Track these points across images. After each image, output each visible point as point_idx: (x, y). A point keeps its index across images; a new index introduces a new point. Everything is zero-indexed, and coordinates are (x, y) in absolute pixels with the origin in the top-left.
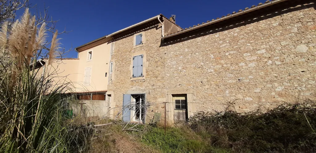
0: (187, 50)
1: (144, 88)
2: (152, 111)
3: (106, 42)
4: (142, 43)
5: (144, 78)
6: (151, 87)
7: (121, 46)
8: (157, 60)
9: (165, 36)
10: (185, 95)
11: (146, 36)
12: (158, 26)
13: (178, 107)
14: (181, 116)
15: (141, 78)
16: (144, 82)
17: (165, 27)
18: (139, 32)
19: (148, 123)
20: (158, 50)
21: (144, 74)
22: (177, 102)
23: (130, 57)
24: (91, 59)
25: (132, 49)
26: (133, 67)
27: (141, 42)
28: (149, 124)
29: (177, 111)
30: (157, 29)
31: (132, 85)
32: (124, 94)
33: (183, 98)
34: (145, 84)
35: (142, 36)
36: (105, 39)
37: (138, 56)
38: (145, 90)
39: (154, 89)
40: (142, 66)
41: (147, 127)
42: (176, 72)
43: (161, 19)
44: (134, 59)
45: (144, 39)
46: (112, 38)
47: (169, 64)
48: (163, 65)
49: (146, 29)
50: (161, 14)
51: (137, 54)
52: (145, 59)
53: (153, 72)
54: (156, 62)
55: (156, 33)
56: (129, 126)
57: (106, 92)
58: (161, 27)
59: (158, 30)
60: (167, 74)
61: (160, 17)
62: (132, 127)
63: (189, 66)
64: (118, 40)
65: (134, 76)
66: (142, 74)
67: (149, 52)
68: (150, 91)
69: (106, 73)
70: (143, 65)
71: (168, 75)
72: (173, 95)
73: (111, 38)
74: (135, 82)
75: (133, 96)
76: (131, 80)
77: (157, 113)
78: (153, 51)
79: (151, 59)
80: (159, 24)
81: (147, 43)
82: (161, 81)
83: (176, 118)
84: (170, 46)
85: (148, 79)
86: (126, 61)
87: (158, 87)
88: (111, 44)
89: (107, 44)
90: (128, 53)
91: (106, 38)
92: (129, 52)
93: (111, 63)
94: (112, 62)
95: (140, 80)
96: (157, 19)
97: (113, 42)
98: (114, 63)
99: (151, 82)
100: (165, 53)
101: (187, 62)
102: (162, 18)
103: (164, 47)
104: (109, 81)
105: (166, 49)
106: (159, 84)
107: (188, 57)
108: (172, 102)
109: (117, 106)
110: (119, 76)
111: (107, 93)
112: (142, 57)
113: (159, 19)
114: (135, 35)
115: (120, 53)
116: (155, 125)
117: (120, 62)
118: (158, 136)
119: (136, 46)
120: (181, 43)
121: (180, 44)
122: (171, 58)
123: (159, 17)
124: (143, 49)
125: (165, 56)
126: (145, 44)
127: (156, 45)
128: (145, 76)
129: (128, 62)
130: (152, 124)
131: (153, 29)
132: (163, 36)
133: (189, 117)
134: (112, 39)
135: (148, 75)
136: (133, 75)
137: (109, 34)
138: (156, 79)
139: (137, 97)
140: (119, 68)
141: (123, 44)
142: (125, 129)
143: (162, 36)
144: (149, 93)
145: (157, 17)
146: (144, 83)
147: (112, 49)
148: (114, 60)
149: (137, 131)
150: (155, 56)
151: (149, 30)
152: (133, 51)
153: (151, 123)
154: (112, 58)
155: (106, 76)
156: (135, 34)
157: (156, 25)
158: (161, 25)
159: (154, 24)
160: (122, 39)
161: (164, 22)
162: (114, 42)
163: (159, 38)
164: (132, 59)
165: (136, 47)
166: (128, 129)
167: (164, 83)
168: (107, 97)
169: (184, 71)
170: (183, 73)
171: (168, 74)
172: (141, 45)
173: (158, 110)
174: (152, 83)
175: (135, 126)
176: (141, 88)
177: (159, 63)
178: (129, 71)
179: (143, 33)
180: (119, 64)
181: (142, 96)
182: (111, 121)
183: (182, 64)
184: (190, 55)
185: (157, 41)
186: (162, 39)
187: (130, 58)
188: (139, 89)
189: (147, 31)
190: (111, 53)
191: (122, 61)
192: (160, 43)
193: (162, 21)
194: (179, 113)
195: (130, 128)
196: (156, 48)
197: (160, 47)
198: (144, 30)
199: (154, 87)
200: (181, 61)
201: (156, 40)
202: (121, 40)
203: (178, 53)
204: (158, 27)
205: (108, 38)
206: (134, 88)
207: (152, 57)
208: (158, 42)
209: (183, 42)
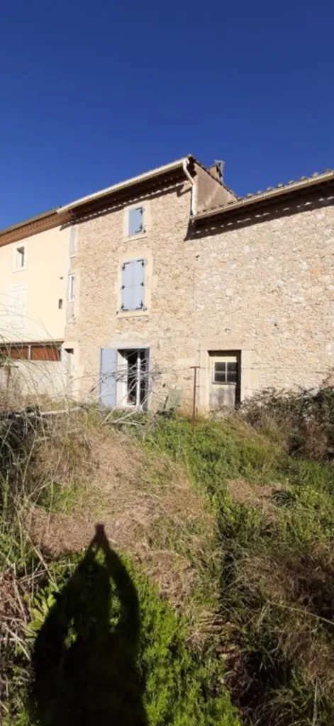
0: (247, 249)
1: (145, 335)
2: (164, 386)
3: (57, 225)
4: (143, 230)
5: (147, 313)
6: (161, 334)
7: (93, 236)
8: (177, 272)
9: (198, 213)
10: (237, 353)
11: (153, 212)
12: (181, 187)
13: (219, 379)
14: (226, 396)
15: (140, 313)
16: (147, 321)
17: (199, 191)
18: (136, 202)
19: (156, 411)
20: (181, 248)
21: (148, 303)
22: (219, 367)
23: (116, 263)
24: (23, 265)
25: (119, 244)
26: (123, 287)
27: (141, 228)
28: (158, 413)
29: (218, 386)
30: (179, 195)
31: (121, 328)
32: (102, 347)
33: (233, 359)
34: (150, 327)
35: (145, 213)
36: (54, 217)
37: (132, 262)
38: (148, 340)
39: (169, 338)
40: (142, 284)
41: (155, 417)
42: (219, 301)
43: (191, 167)
44: (124, 268)
45: (147, 220)
46: (72, 214)
47: (206, 282)
48: (191, 283)
49: (153, 194)
50: (190, 155)
51: (132, 256)
52: (149, 268)
53: (168, 301)
54: (176, 277)
55: (176, 205)
56: (117, 414)
57: (62, 342)
58: (190, 189)
59: (183, 197)
60: (199, 306)
61: (188, 162)
62: (123, 418)
63: (250, 287)
64: (86, 220)
65: (124, 308)
66: (142, 305)
67: (159, 253)
68: (161, 342)
69: (61, 301)
70: (145, 284)
71: (202, 307)
72: (212, 353)
73: (69, 216)
74: (127, 322)
75: (122, 352)
76: (119, 315)
77: (174, 391)
78: (170, 251)
79: (164, 269)
80: (186, 182)
81: (156, 229)
82: (185, 320)
83: (215, 401)
84: (209, 238)
85: (156, 315)
86: (105, 274)
87: (178, 333)
88: (69, 229)
89: (61, 229)
90: (110, 254)
91: (56, 213)
92: (114, 251)
93: (71, 277)
94: (73, 275)
95: (139, 318)
96: (180, 169)
97: (73, 224)
98: (78, 278)
99: (163, 322)
100: (197, 257)
101: (247, 278)
102: (193, 167)
103: (194, 241)
104: (67, 319)
105: (199, 246)
106: (181, 327)
107: (249, 267)
108: (207, 366)
109: (87, 374)
110: (91, 307)
111: (64, 346)
112: (143, 264)
113: (185, 168)
114: (127, 209)
115: (91, 252)
116: (171, 414)
117: (93, 275)
118: (179, 435)
119: (129, 236)
120: (235, 231)
121: (233, 234)
122: (210, 267)
123: (185, 162)
124: (145, 246)
125: (197, 264)
126: (149, 232)
127: (177, 235)
128: (148, 310)
129: (111, 276)
130: (163, 413)
131: (169, 195)
132: (195, 213)
133: (242, 399)
134: (72, 216)
135: (155, 306)
136: (122, 307)
137: (64, 204)
138: (173, 315)
139: (132, 356)
140: (91, 289)
141: (97, 231)
142: (107, 420)
143: (191, 213)
144: (158, 347)
145: (182, 164)
146: (148, 324)
147: (72, 242)
148: (77, 271)
149: (132, 426)
150: (173, 263)
151: (161, 198)
152: (121, 248)
153: (161, 410)
154: (73, 265)
155: (60, 307)
156: (126, 206)
157: (177, 185)
158: (190, 185)
159: (173, 182)
160: (95, 217)
161: (196, 177)
162: (77, 226)
163: (185, 219)
164: (119, 269)
165: (128, 239)
166: (115, 421)
167: (192, 324)
168: (64, 353)
169: (239, 298)
170: (234, 304)
171: (202, 304)
172: (140, 235)
173: (177, 384)
174: (164, 325)
175: (129, 415)
176: (141, 336)
177: (182, 280)
178: (114, 296)
179: (146, 204)
180: (89, 279)
181: (143, 353)
182: (75, 404)
183: (235, 282)
184: (254, 261)
185: (178, 225)
186: (190, 221)
187: (116, 267)
188: (136, 339)
189: (154, 200)
190: (71, 254)
191: (97, 272)
192: (184, 232)
193: (193, 174)
194: (222, 390)
195: (119, 419)
196: (176, 244)
197: (186, 239)
198: (147, 195)
199: (169, 334)
200: (232, 274)
201: (177, 223)
202: (93, 222)
203: (227, 255)
204: (183, 190)
205: (62, 214)
206: (125, 335)
207: (167, 265)
208: (181, 227)
209: (241, 230)
